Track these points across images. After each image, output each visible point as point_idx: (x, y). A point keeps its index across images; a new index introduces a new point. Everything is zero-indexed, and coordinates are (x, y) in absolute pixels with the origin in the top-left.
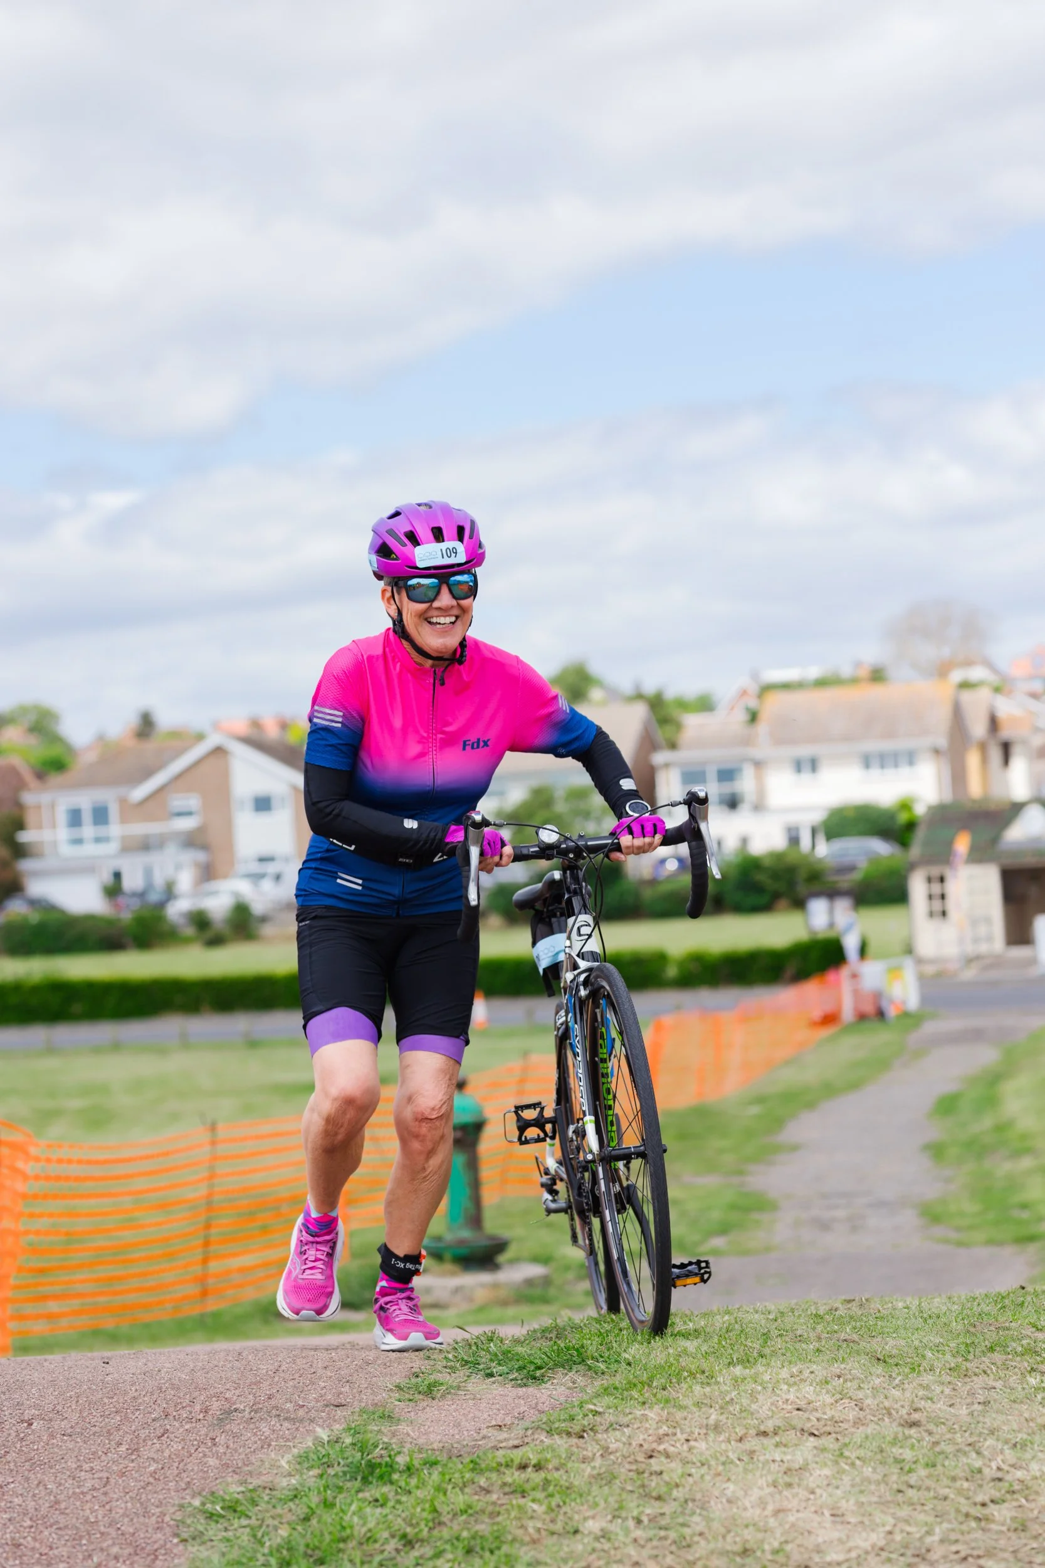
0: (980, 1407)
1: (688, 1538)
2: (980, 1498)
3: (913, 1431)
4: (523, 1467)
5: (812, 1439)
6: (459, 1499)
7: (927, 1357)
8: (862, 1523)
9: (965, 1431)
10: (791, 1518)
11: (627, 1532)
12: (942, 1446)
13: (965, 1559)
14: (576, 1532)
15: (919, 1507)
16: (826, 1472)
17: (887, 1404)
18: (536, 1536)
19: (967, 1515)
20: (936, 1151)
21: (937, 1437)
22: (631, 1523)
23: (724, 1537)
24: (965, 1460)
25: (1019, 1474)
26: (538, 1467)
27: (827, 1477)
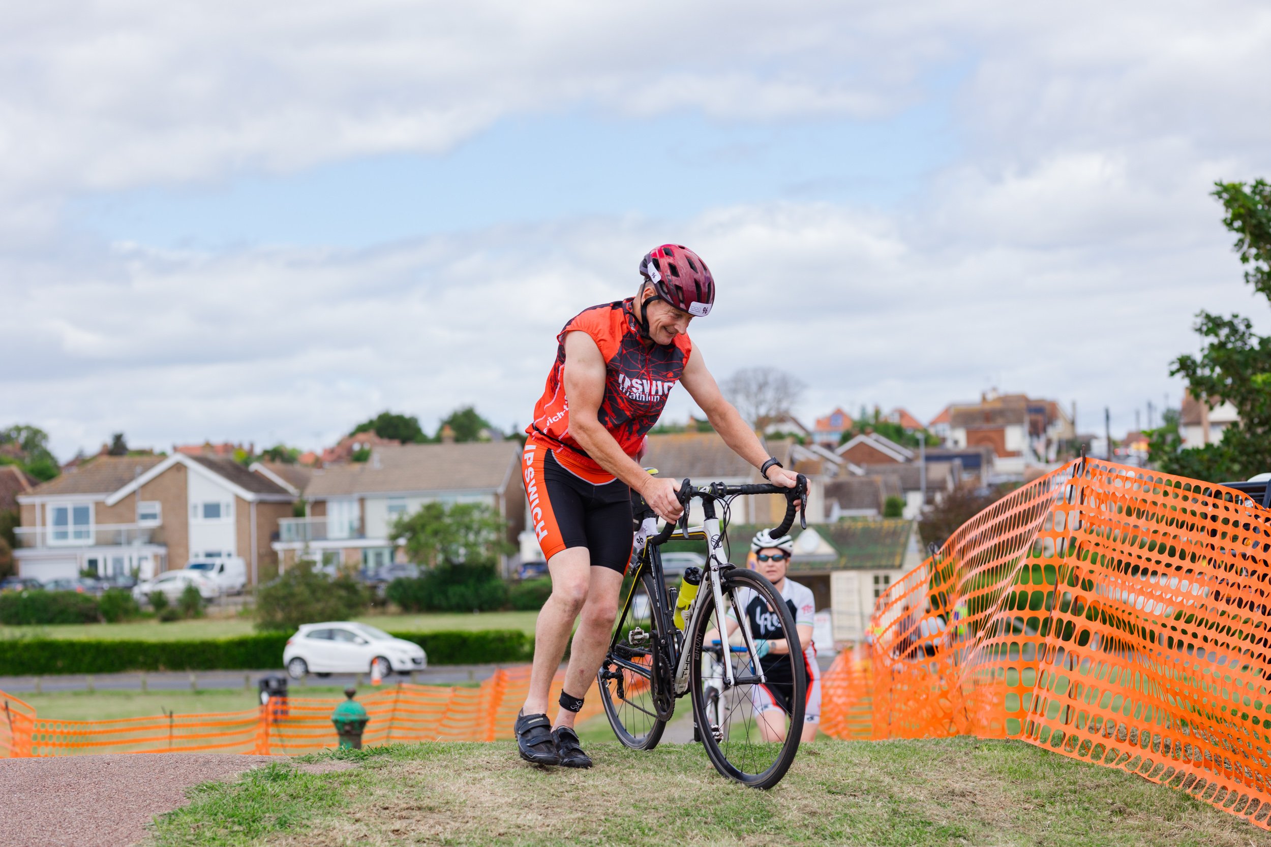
4: (350, 775)
10: (471, 793)
11: (394, 795)
13: (547, 808)
18: (352, 795)
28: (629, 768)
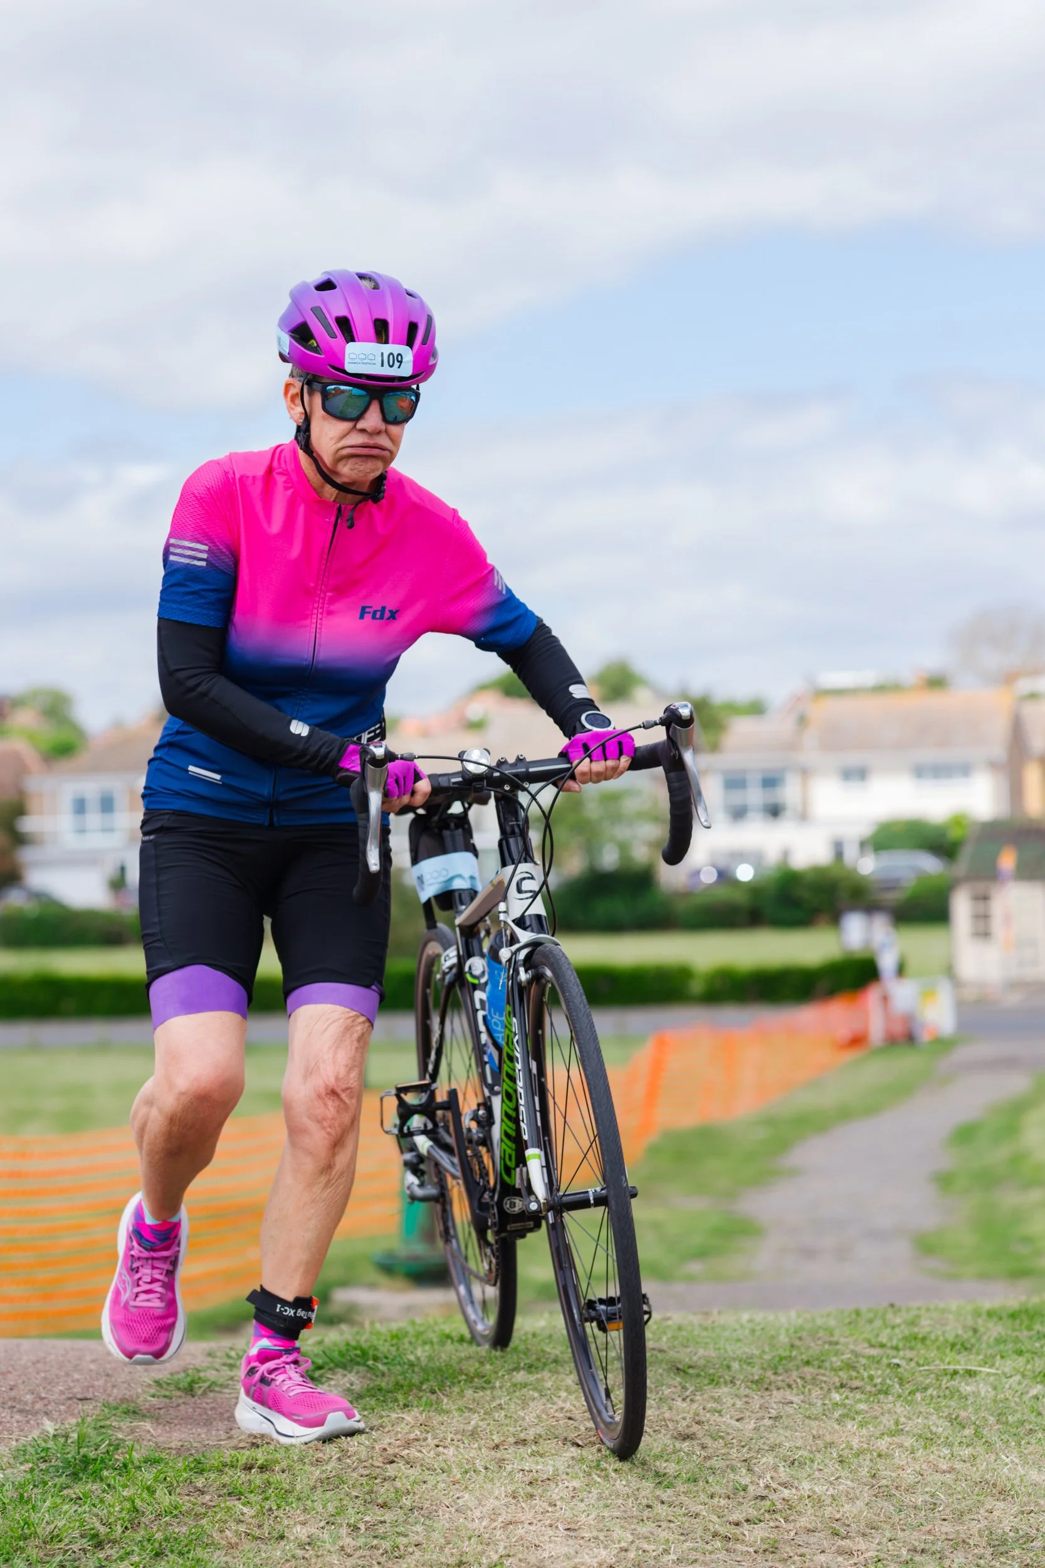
0: (770, 1422)
1: (402, 1548)
2: (735, 1517)
3: (686, 1445)
4: (248, 1468)
5: (573, 1449)
6: (164, 1499)
7: (733, 1369)
8: (596, 1538)
9: (743, 1447)
10: (520, 1531)
11: (337, 1539)
12: (713, 1462)
14: (282, 1537)
15: (664, 1524)
16: (576, 1483)
17: (667, 1415)
18: (234, 1540)
19: (715, 1535)
20: (944, 1181)
21: (711, 1451)
22: (344, 1531)
23: (442, 1548)
24: (732, 1476)
25: (786, 1493)
26: (263, 1469)
27: (575, 1489)
28: (892, 1434)
